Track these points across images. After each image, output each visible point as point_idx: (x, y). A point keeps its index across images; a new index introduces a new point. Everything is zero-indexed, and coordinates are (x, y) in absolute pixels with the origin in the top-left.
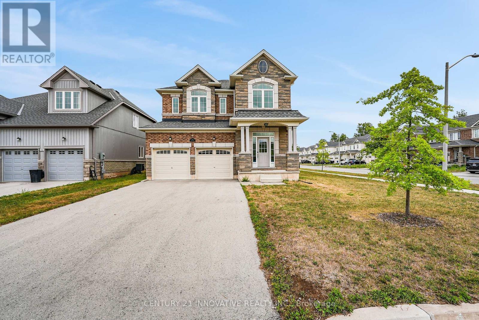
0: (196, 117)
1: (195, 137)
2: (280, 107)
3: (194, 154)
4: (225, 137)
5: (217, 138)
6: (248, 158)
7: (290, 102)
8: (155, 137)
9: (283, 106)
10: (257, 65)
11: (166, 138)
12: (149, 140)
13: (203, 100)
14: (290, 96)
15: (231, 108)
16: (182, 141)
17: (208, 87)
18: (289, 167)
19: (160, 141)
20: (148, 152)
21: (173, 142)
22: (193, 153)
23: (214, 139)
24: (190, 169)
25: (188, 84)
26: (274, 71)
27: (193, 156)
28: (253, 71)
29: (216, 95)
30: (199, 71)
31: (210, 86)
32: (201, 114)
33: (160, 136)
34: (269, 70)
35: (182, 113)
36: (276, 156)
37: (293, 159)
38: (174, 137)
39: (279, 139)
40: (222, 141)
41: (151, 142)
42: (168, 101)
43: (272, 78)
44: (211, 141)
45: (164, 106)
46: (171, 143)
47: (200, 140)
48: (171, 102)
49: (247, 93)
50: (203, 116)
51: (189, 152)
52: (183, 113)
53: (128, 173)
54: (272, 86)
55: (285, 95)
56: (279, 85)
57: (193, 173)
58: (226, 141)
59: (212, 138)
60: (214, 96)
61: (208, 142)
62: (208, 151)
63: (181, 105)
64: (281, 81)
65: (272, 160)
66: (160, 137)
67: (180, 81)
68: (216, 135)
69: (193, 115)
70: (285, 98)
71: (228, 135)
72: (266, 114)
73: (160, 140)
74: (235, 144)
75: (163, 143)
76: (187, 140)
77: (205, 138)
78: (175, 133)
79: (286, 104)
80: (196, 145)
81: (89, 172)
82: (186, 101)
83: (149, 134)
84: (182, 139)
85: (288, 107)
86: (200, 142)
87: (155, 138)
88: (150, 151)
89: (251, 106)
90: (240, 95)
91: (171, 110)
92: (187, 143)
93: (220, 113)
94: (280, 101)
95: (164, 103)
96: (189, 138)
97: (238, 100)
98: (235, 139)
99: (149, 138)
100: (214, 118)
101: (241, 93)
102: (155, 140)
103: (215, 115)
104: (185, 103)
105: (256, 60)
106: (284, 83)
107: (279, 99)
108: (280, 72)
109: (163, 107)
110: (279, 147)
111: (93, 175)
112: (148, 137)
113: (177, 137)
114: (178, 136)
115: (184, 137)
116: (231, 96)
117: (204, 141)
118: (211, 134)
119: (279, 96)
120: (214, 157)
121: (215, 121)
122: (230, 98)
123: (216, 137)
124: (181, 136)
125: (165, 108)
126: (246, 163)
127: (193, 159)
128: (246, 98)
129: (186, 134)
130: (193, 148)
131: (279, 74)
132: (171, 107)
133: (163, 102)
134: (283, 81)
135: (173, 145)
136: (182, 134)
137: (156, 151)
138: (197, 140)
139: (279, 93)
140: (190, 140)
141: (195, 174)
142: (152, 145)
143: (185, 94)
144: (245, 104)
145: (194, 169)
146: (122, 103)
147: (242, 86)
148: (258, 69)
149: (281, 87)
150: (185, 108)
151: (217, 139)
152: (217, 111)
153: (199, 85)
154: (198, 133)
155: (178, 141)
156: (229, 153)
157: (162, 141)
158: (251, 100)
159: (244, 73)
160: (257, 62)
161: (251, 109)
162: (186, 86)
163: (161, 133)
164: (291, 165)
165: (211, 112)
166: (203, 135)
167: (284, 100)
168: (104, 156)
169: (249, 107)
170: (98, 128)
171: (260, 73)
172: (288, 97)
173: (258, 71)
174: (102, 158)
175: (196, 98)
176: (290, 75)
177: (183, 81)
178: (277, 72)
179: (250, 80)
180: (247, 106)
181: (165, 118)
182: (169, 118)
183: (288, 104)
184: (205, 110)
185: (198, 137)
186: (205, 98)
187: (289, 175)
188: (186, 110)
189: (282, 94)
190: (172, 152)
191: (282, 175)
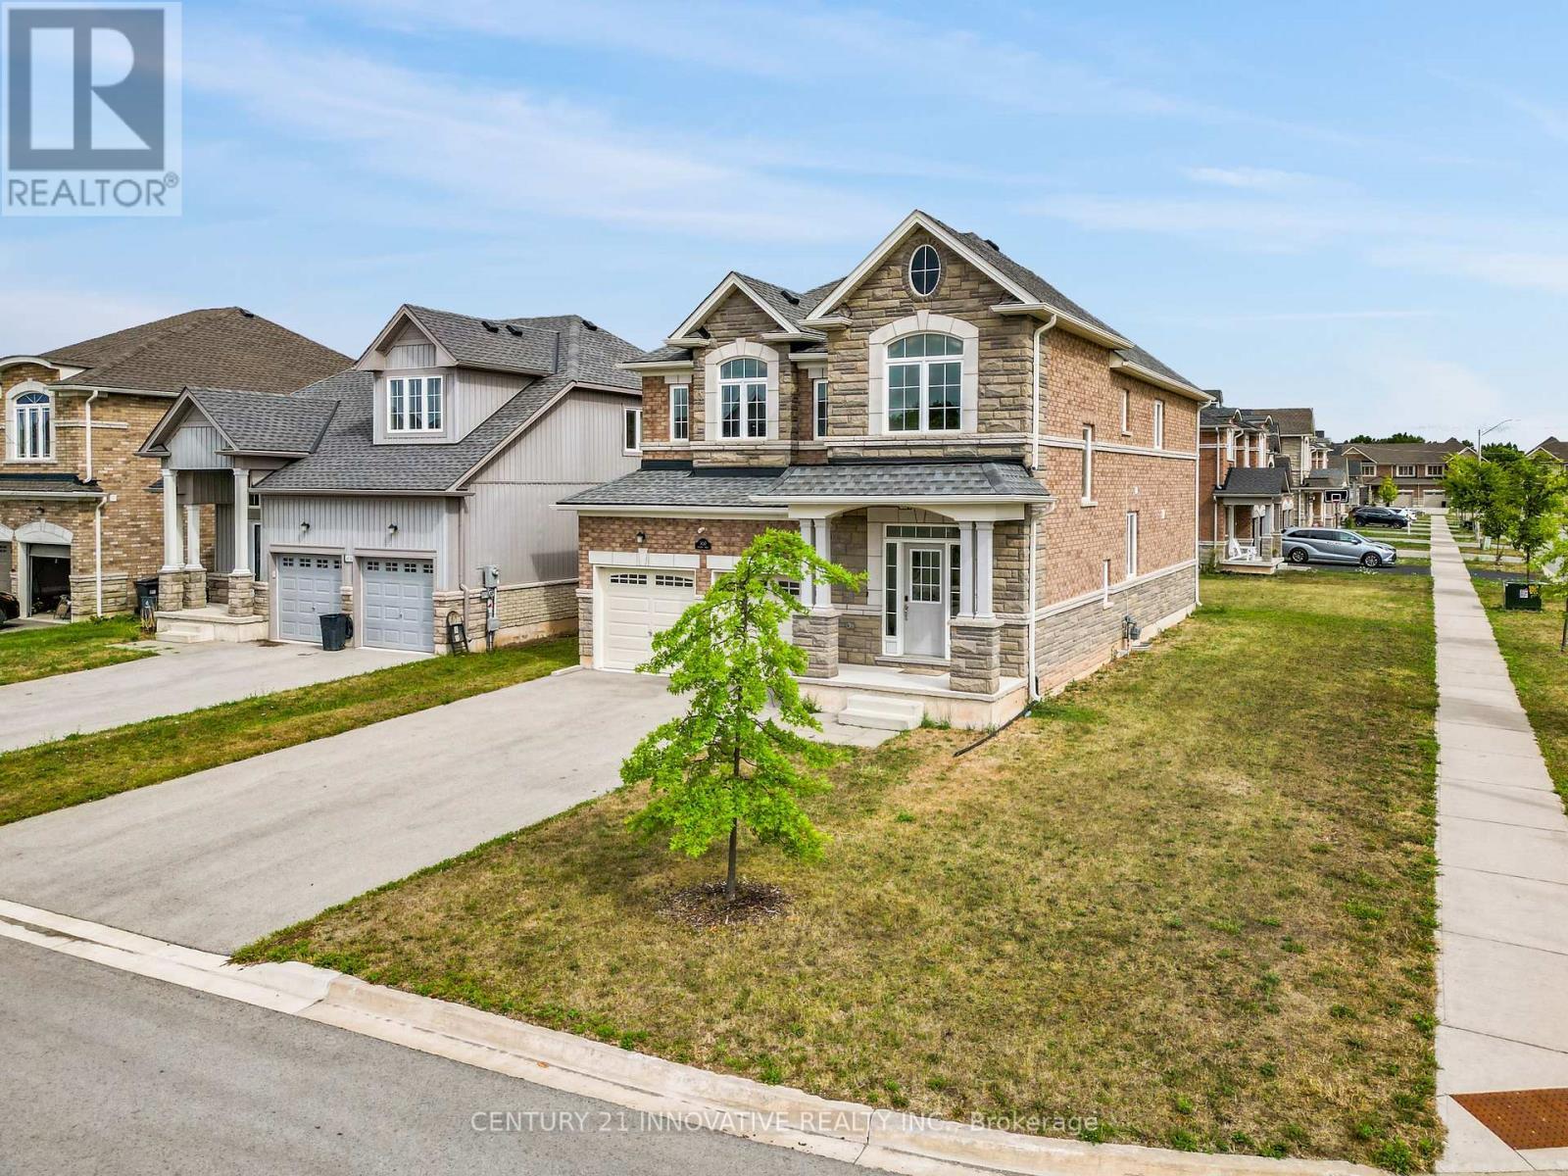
0: (732, 457)
1: (710, 534)
2: (982, 428)
6: (819, 629)
7: (1022, 407)
8: (601, 532)
9: (994, 422)
10: (899, 269)
11: (630, 536)
12: (587, 539)
13: (758, 395)
14: (1022, 383)
16: (673, 548)
17: (769, 347)
18: (958, 673)
19: (614, 544)
20: (584, 578)
21: (650, 547)
22: (704, 588)
25: (707, 341)
26: (965, 285)
28: (886, 291)
29: (796, 373)
30: (735, 292)
31: (776, 345)
32: (745, 447)
33: (616, 527)
34: (948, 281)
35: (695, 442)
38: (652, 532)
41: (592, 548)
42: (659, 398)
43: (957, 312)
45: (648, 416)
46: (643, 552)
47: (725, 545)
48: (667, 402)
49: (866, 378)
50: (754, 453)
51: (695, 583)
54: (957, 345)
55: (1004, 379)
56: (982, 338)
60: (790, 378)
64: (989, 322)
67: (678, 338)
69: (723, 450)
70: (1003, 390)
73: (614, 541)
75: (624, 551)
76: (688, 544)
77: (737, 540)
78: (655, 519)
79: (1006, 414)
80: (714, 562)
81: (444, 631)
82: (702, 402)
83: (588, 522)
84: (674, 542)
85: (1017, 424)
86: (724, 554)
87: (603, 535)
88: (589, 574)
89: (879, 427)
90: (842, 386)
91: (667, 428)
92: (689, 552)
93: (817, 438)
94: (985, 401)
95: (648, 407)
96: (692, 538)
97: (837, 405)
99: (588, 535)
100: (788, 458)
101: (846, 377)
102: (602, 540)
103: (791, 447)
104: (701, 407)
106: (1001, 330)
107: (981, 395)
108: (984, 289)
109: (644, 420)
111: (457, 638)
112: (586, 531)
113: (661, 533)
114: (663, 529)
115: (679, 533)
117: (735, 549)
119: (979, 383)
124: (671, 531)
125: (648, 422)
126: (813, 648)
128: (859, 399)
129: (684, 525)
130: (704, 571)
131: (979, 297)
132: (667, 419)
134: (999, 322)
135: (647, 559)
136: (675, 522)
137: (608, 576)
138: (716, 543)
139: (981, 372)
140: (697, 545)
142: (596, 557)
143: (701, 374)
144: (856, 420)
146: (573, 385)
147: (849, 352)
148: (905, 282)
149: (989, 347)
150: (700, 425)
152: (801, 432)
153: (740, 341)
154: (718, 522)
155: (664, 546)
157: (621, 546)
158: (879, 403)
159: (855, 304)
160: (901, 256)
161: (878, 438)
162: (702, 348)
163: (619, 519)
164: (964, 669)
165: (780, 439)
166: (734, 530)
167: (1000, 396)
168: (495, 576)
169: (872, 431)
170: (473, 495)
171: (911, 296)
172: (1017, 387)
173: (907, 289)
174: (490, 582)
175: (736, 389)
176: (1016, 300)
177: (689, 334)
178: (972, 287)
179: (878, 326)
180: (864, 426)
181: (651, 458)
182: (661, 458)
183: (1015, 414)
184: (762, 433)
185: (718, 534)
186: (762, 388)
187: (954, 705)
188: (702, 432)
189: (994, 372)
190: (651, 579)
191: (931, 705)
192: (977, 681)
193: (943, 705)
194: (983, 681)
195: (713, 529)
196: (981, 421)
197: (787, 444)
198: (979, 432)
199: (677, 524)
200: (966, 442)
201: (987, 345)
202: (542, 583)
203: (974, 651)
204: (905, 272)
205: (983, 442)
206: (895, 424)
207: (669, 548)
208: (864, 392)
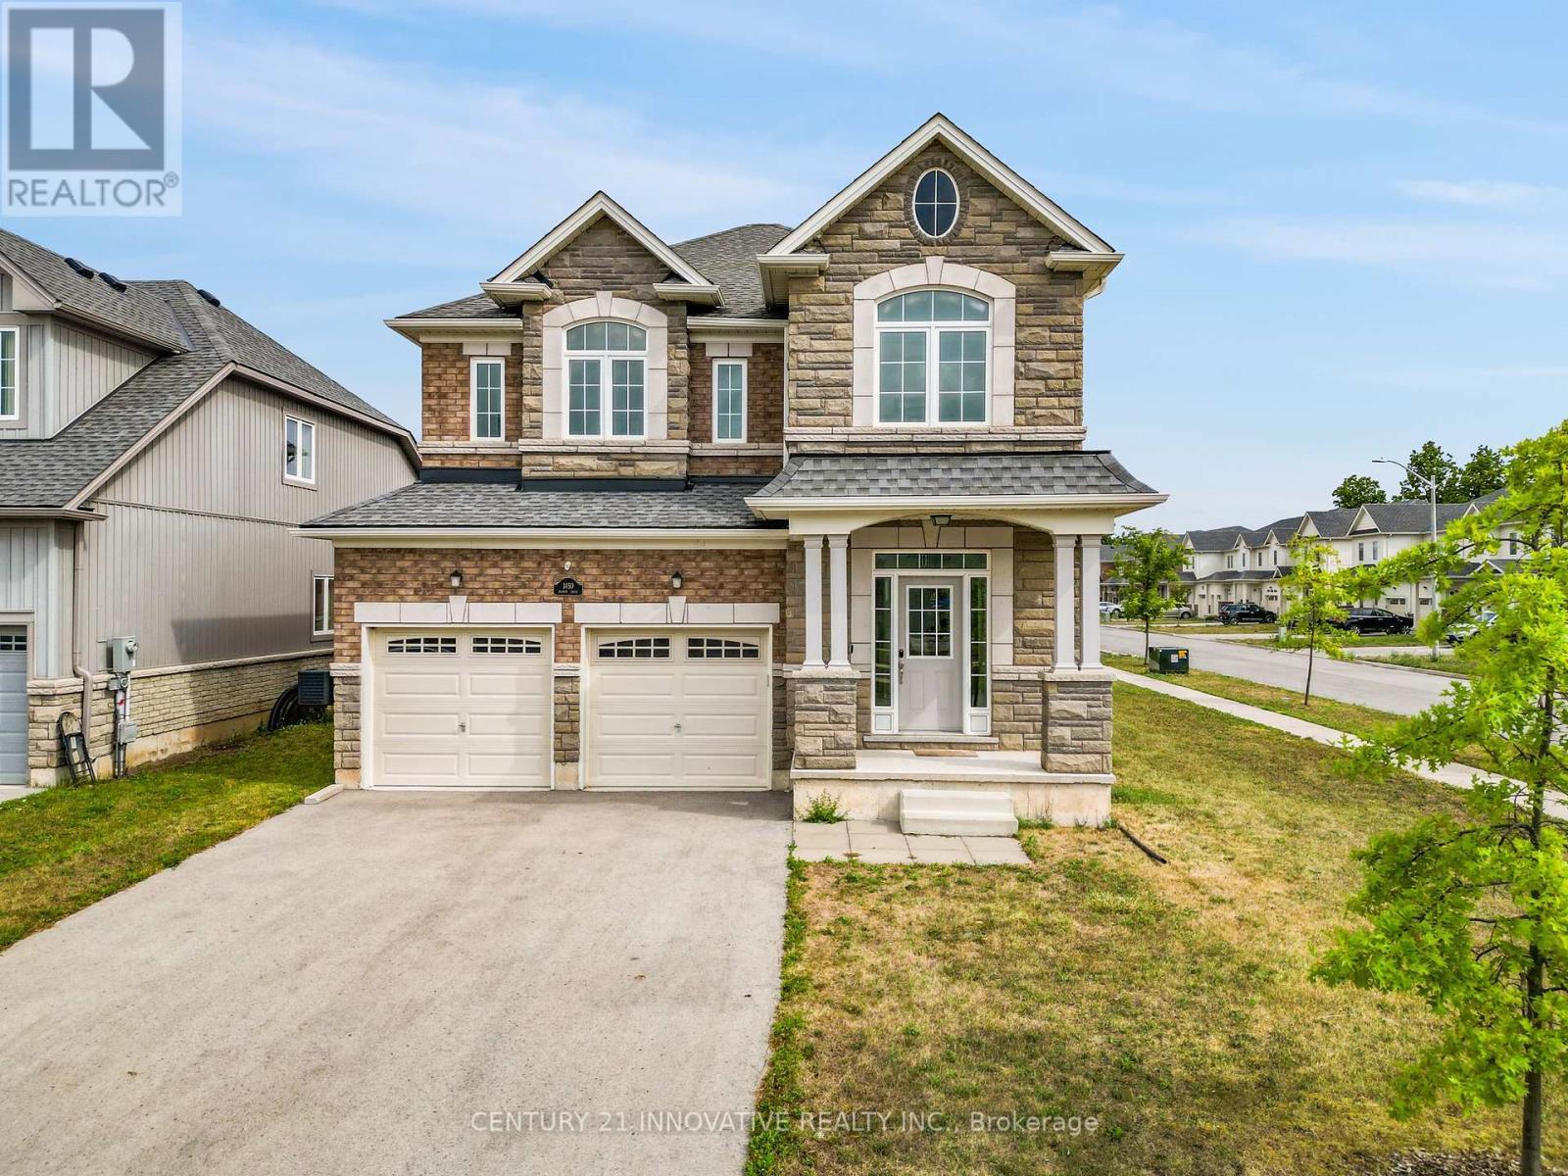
0: (591, 462)
1: (581, 571)
2: (1022, 419)
3: (576, 659)
4: (735, 572)
5: (692, 580)
6: (840, 697)
7: (1077, 393)
8: (379, 572)
9: (1038, 412)
10: (901, 197)
11: (434, 577)
12: (350, 584)
13: (629, 374)
14: (1077, 361)
15: (769, 415)
16: (513, 594)
17: (653, 305)
18: (1060, 748)
19: (402, 592)
20: (346, 646)
21: (472, 594)
22: (569, 653)
23: (677, 583)
24: (552, 734)
25: (548, 292)
26: (997, 227)
27: (565, 667)
28: (880, 227)
29: (691, 346)
30: (603, 221)
31: (663, 304)
32: (614, 450)
33: (407, 564)
34: (971, 220)
35: (521, 441)
36: (996, 677)
37: (1079, 708)
38: (475, 571)
39: (1015, 588)
40: (715, 593)
41: (361, 598)
42: (452, 375)
43: (985, 262)
44: (663, 594)
45: (432, 402)
46: (458, 603)
47: (606, 586)
48: (466, 383)
49: (849, 347)
50: (627, 458)
51: (548, 646)
52: (524, 445)
53: (253, 723)
54: (981, 307)
55: (1052, 355)
56: (1020, 299)
57: (567, 753)
58: (739, 596)
59: (666, 579)
60: (683, 353)
61: (645, 600)
62: (647, 642)
63: (514, 396)
64: (1031, 279)
65: (977, 699)
66: (402, 570)
67: (507, 282)
68: (685, 565)
69: (577, 453)
70: (1052, 369)
71: (750, 564)
72: (936, 474)
73: (402, 585)
74: (783, 607)
75: (423, 600)
76: (542, 587)
77: (629, 578)
78: (480, 550)
79: (1055, 401)
80: (586, 613)
81: (54, 745)
82: (537, 381)
83: (351, 557)
84: (516, 584)
85: (1069, 415)
86: (606, 600)
87: (381, 577)
88: (354, 639)
89: (867, 417)
90: (812, 357)
91: (465, 422)
92: (543, 600)
93: (716, 440)
94: (1024, 384)
95: (432, 389)
96: (549, 579)
97: (801, 383)
98: (783, 584)
99: (352, 578)
100: (684, 467)
101: (818, 345)
102: (380, 585)
103: (687, 450)
104: (535, 390)
105: (898, 172)
106: (1049, 290)
107: (1018, 375)
108: (1025, 233)
109: (427, 408)
110: (1016, 632)
111: (75, 757)
112: (348, 571)
113: (491, 571)
114: (495, 565)
115: (524, 570)
116: (769, 352)
117: (625, 593)
118: (662, 555)
119: (1017, 359)
120: (678, 671)
121: (688, 484)
122: (767, 360)
123: (690, 573)
124: (509, 569)
125: (434, 411)
126: (830, 726)
127: (567, 686)
128: (839, 375)
129: (536, 557)
130: (569, 627)
131: (1021, 244)
132: (465, 408)
133: (426, 383)
134: (1044, 279)
135: (467, 612)
136: (517, 555)
137: (383, 643)
138: (591, 585)
139: (1019, 345)
140: (558, 589)
141: (577, 760)
142: (367, 612)
143: (535, 341)
144: (834, 406)
145: (575, 733)
146: (231, 368)
147: (824, 309)
148: (909, 218)
149: (1030, 311)
150: (534, 415)
151: (691, 585)
152: (698, 432)
153: (604, 296)
154: (597, 552)
155: (495, 592)
156: (752, 653)
157: (416, 591)
158: (869, 382)
159: (832, 242)
160: (904, 180)
161: (867, 430)
162: (539, 303)
163: (412, 551)
164: (1068, 741)
165: (669, 437)
166: (624, 564)
167: (1045, 378)
168: (130, 653)
169: (858, 422)
170: (103, 518)
171: (917, 236)
172: (1070, 366)
173: (911, 226)
174: (122, 663)
175: (594, 366)
176: (1079, 248)
177: (521, 279)
178: (1008, 229)
179: (867, 275)
180: (847, 414)
181: (437, 464)
182: (457, 465)
183: (1066, 401)
184: (637, 429)
185: (595, 572)
186: (637, 366)
187: (1056, 794)
188: (537, 426)
189: (1038, 346)
190: (464, 645)
191: (1019, 794)
192: (1090, 758)
193: (1038, 796)
194: (1098, 757)
195: (585, 565)
196: (1019, 410)
197: (682, 446)
198: (1016, 425)
199: (522, 558)
200: (1000, 438)
201: (1029, 308)
202: (189, 667)
203: (1085, 715)
204: (908, 201)
205: (1025, 438)
206: (889, 412)
207: (504, 595)
208: (847, 366)
